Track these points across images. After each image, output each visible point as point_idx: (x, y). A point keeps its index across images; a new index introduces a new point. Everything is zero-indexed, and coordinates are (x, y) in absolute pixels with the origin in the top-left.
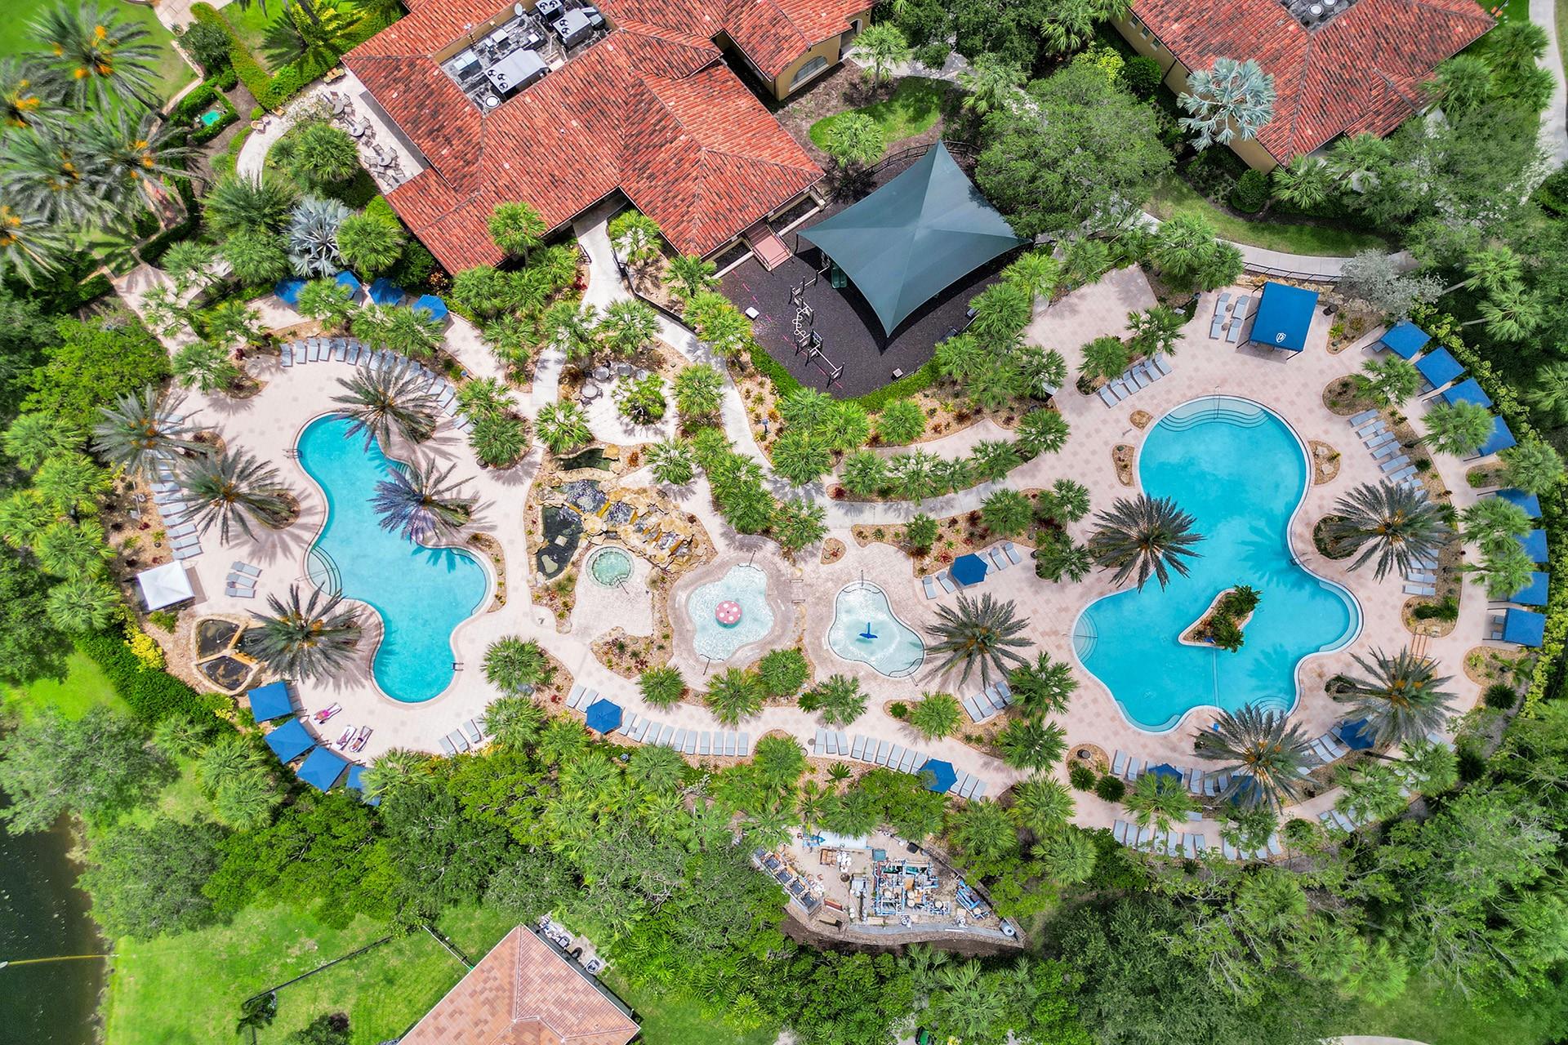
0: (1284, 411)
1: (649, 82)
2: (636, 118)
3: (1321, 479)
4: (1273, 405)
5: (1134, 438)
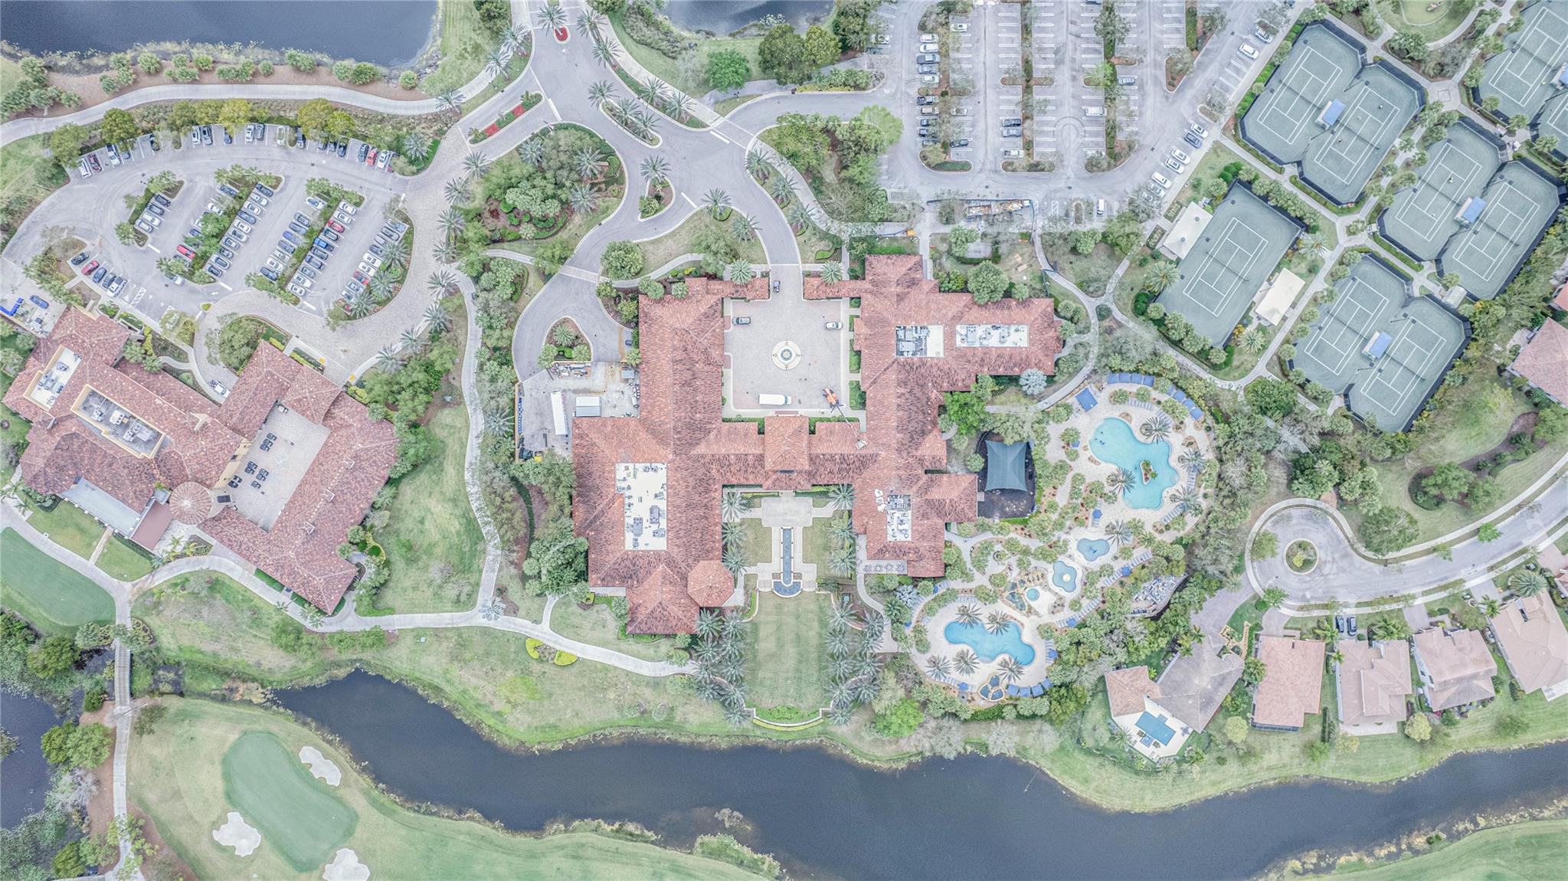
0: (1108, 415)
1: (927, 497)
2: (933, 506)
3: (1130, 421)
4: (1105, 416)
5: (1089, 453)
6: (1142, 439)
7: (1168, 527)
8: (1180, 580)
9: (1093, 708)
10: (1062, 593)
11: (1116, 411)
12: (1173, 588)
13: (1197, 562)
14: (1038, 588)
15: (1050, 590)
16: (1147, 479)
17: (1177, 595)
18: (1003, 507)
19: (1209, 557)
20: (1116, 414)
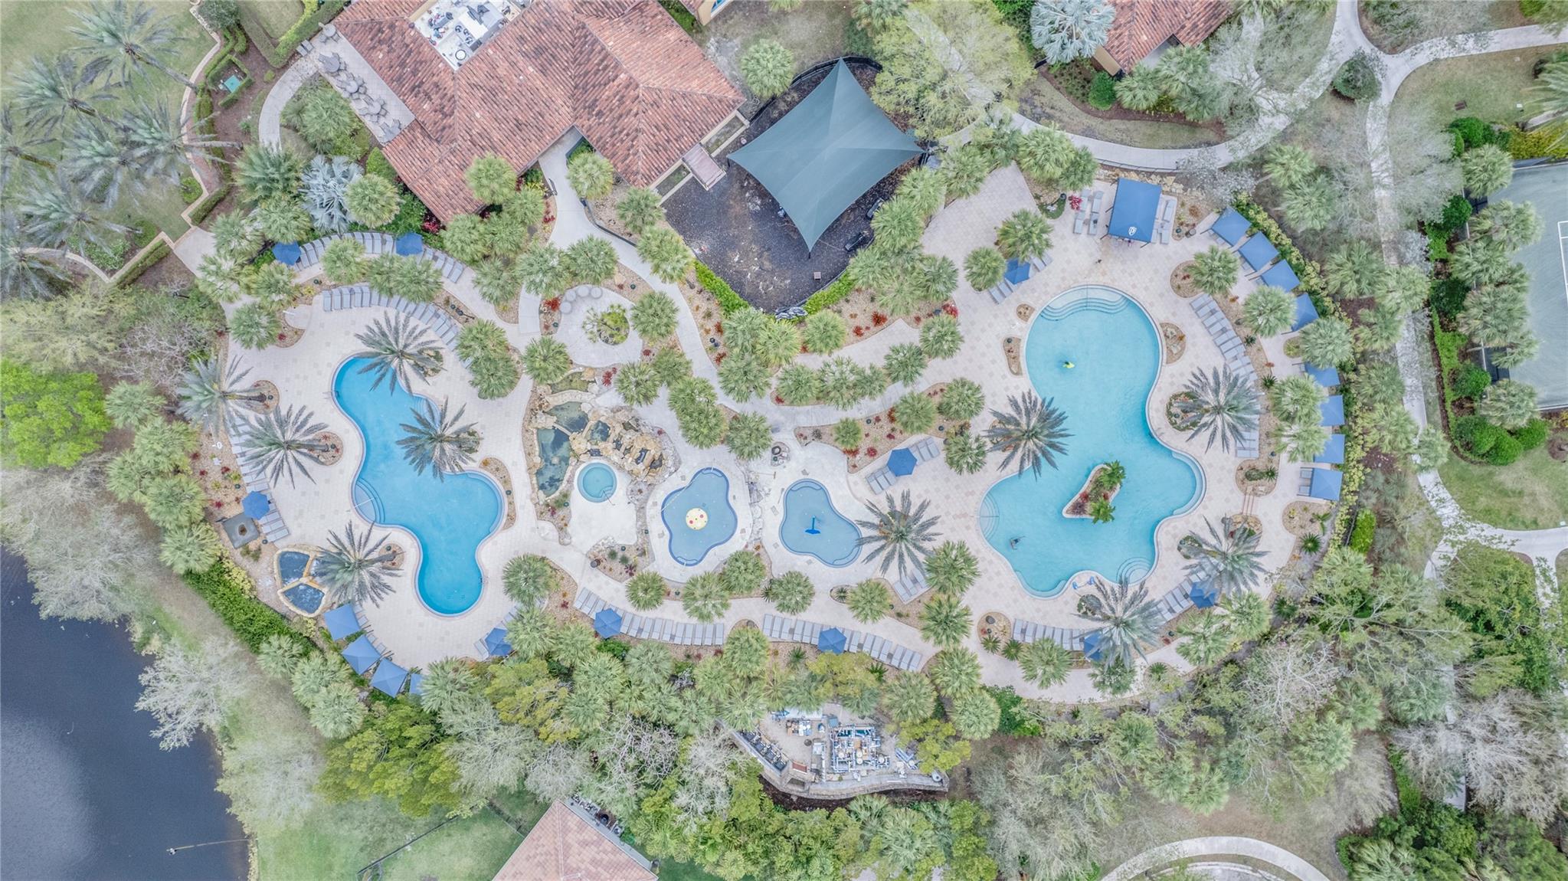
0: (1142, 297)
1: (592, 25)
2: (582, 59)
3: (1172, 358)
4: (1131, 291)
5: (1020, 329)
6: (1157, 418)
7: (1012, 650)
8: (919, 782)
9: (468, 841)
10: (659, 544)
11: (1164, 308)
12: (889, 782)
13: (996, 783)
14: (622, 483)
15: (641, 509)
16: (1078, 508)
17: (878, 804)
18: (731, 244)
19: (1033, 800)
20: (1159, 313)
